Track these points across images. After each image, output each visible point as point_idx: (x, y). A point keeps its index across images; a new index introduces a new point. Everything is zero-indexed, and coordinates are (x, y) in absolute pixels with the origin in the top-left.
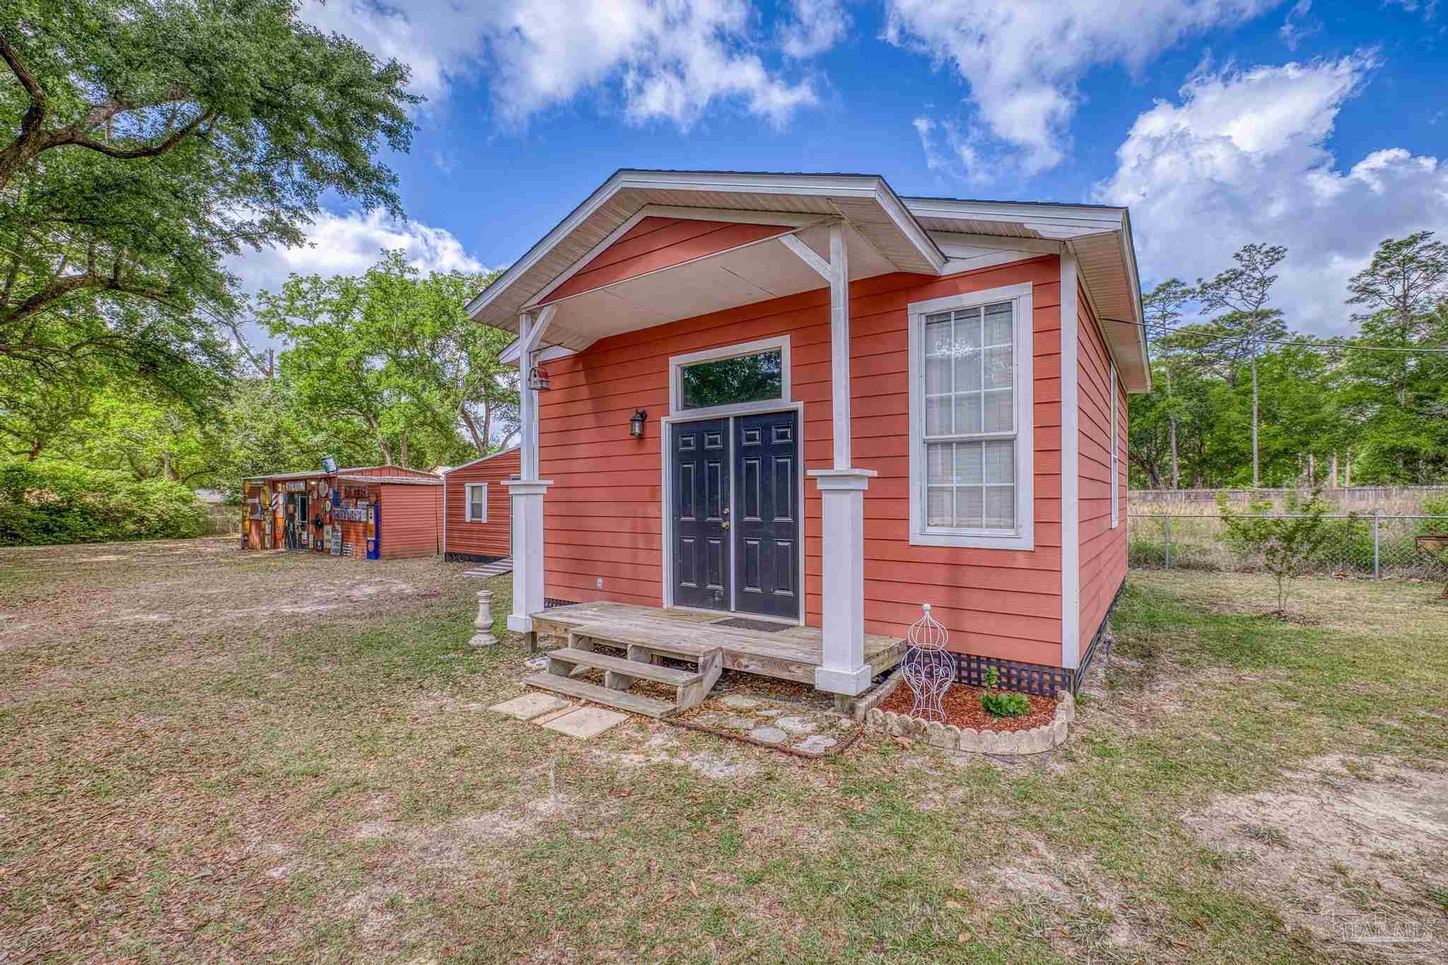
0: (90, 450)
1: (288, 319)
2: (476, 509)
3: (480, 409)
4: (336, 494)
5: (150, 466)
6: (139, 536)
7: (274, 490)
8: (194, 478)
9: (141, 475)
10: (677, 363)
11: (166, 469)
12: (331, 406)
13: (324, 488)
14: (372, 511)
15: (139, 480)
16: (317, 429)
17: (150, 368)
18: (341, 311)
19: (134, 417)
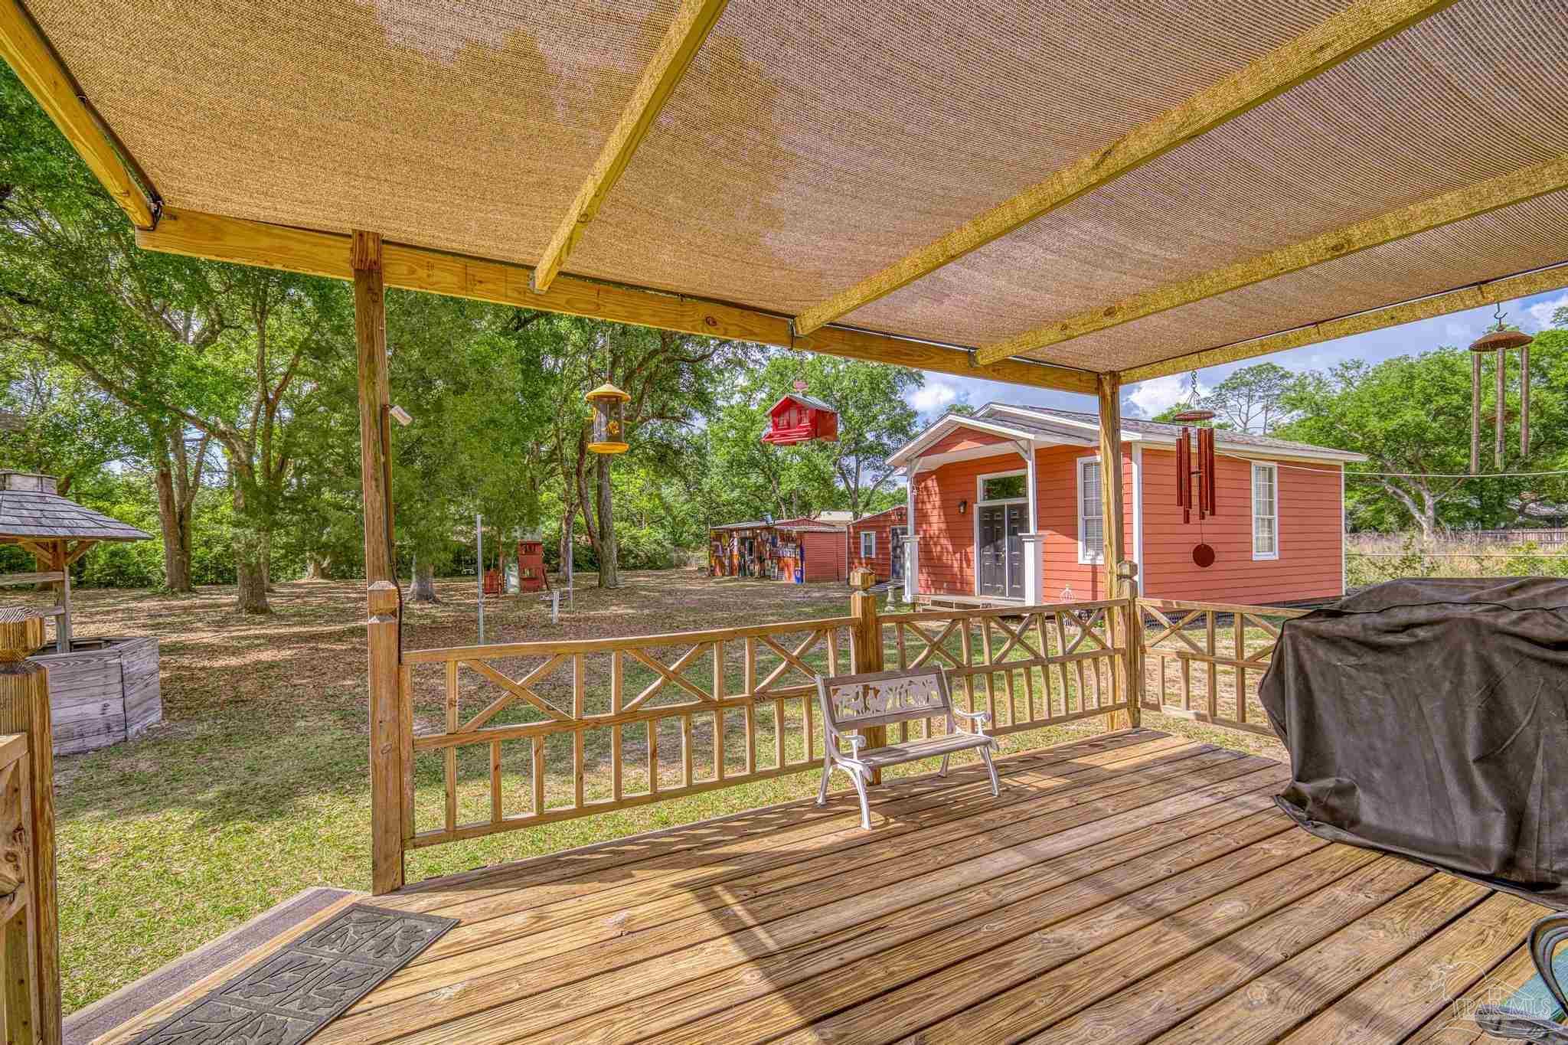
2: (868, 549)
3: (851, 462)
4: (774, 538)
7: (731, 536)
10: (980, 479)
13: (765, 535)
14: (798, 550)
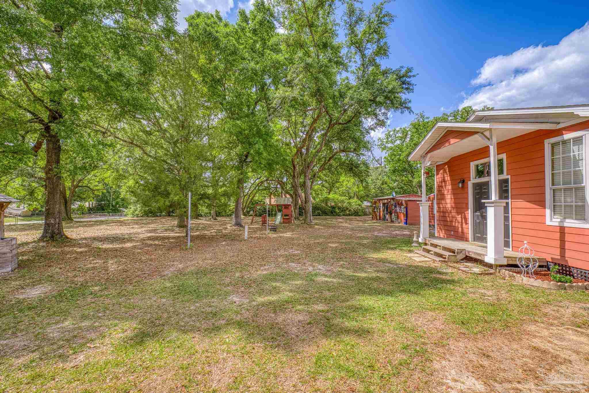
0: (340, 191)
1: (387, 145)
4: (395, 203)
5: (352, 195)
6: (349, 215)
7: (380, 202)
8: (361, 198)
9: (350, 198)
10: (473, 164)
11: (355, 197)
12: (400, 172)
13: (392, 202)
14: (405, 209)
15: (350, 199)
16: (395, 181)
17: (351, 169)
18: (403, 139)
19: (348, 181)
